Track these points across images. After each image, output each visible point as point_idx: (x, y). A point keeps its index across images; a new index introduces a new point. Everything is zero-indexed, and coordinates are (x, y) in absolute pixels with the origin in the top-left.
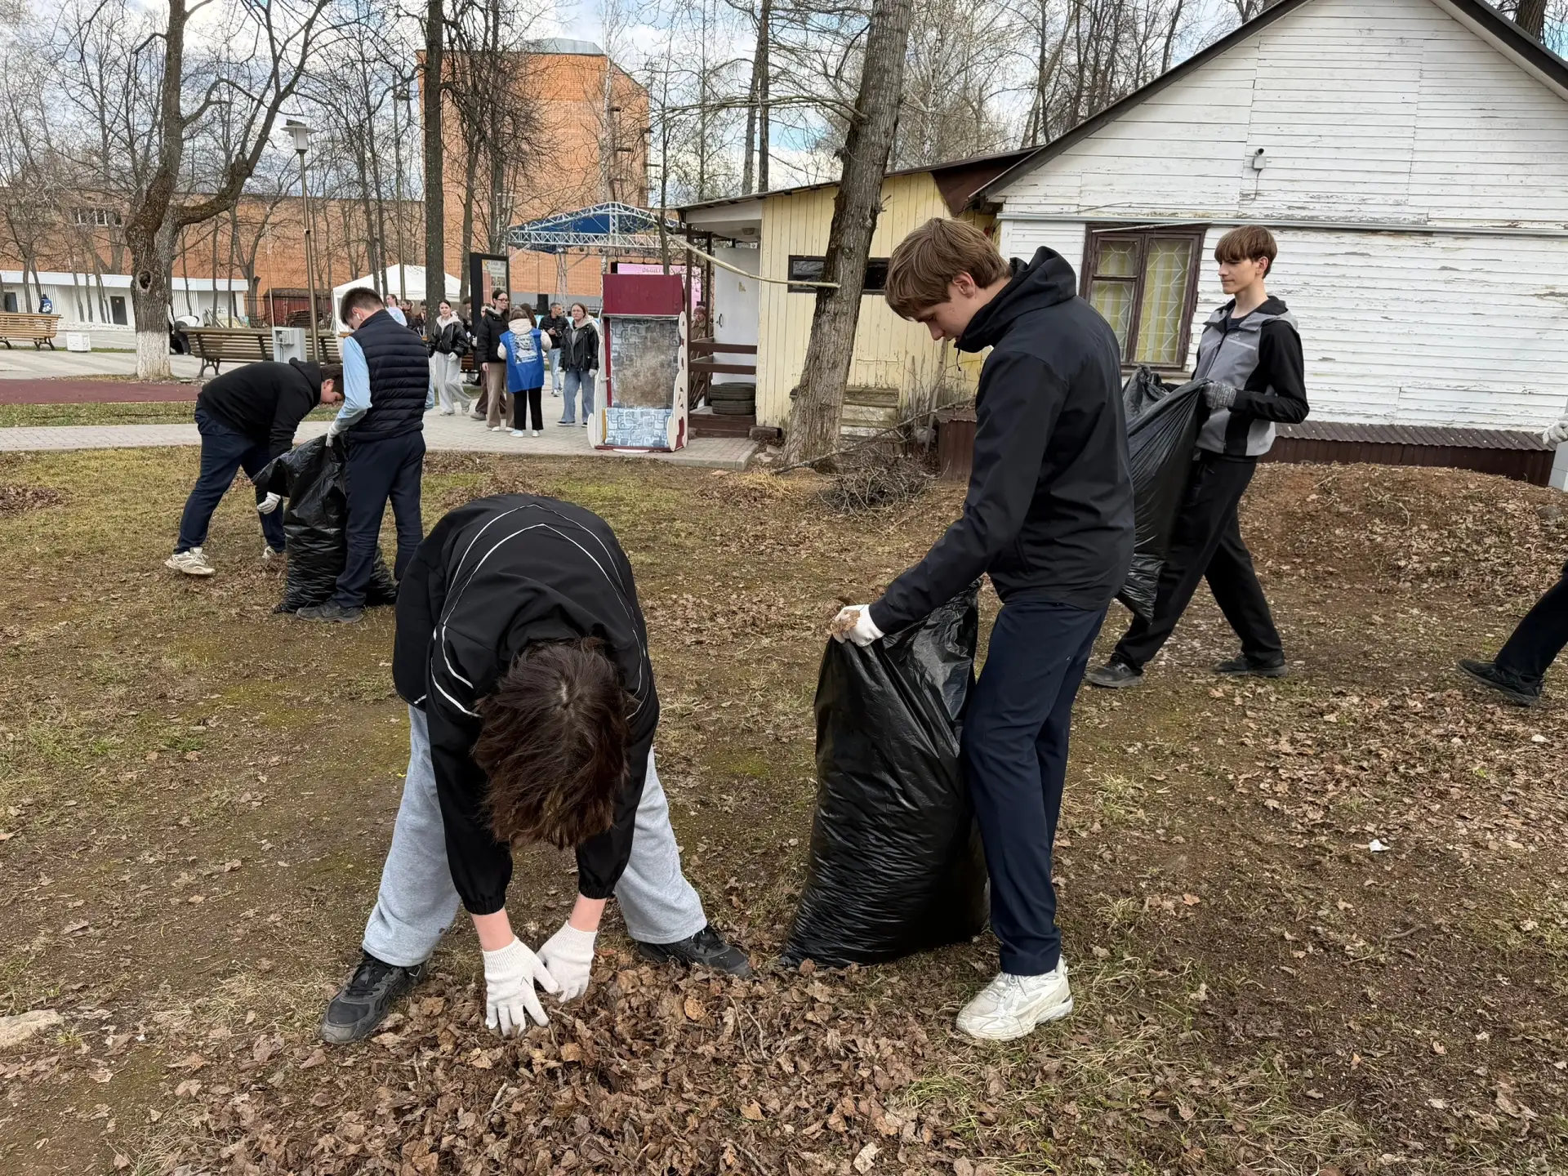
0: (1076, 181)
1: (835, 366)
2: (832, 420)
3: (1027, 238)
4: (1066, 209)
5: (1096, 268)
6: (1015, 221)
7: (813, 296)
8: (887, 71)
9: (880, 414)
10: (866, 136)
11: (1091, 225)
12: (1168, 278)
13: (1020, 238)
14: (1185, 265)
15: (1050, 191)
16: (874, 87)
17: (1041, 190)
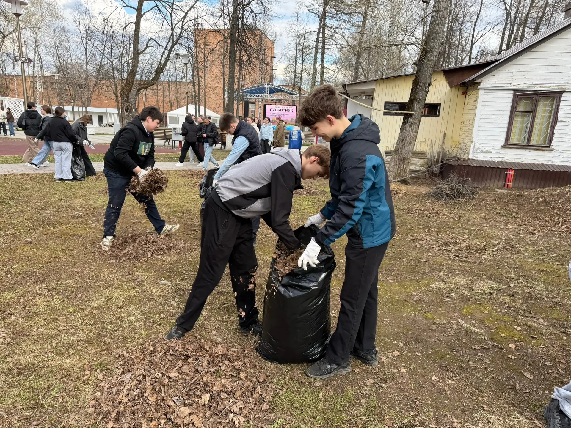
0: (511, 74)
1: (410, 143)
2: (408, 164)
3: (489, 96)
4: (506, 85)
5: (516, 108)
6: (485, 89)
7: (402, 117)
8: (438, 33)
9: (421, 161)
10: (428, 57)
11: (515, 91)
12: (544, 112)
13: (486, 96)
14: (552, 107)
15: (500, 78)
16: (433, 39)
17: (495, 78)
